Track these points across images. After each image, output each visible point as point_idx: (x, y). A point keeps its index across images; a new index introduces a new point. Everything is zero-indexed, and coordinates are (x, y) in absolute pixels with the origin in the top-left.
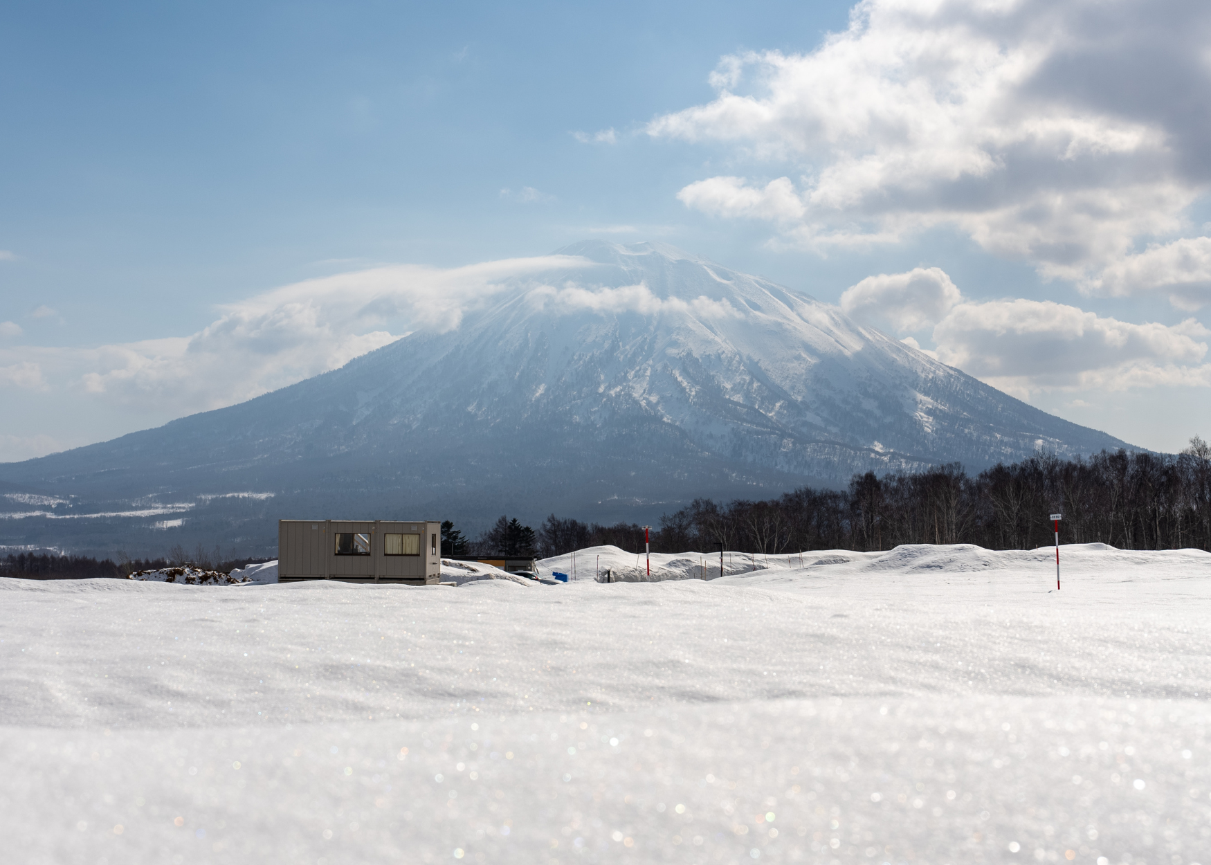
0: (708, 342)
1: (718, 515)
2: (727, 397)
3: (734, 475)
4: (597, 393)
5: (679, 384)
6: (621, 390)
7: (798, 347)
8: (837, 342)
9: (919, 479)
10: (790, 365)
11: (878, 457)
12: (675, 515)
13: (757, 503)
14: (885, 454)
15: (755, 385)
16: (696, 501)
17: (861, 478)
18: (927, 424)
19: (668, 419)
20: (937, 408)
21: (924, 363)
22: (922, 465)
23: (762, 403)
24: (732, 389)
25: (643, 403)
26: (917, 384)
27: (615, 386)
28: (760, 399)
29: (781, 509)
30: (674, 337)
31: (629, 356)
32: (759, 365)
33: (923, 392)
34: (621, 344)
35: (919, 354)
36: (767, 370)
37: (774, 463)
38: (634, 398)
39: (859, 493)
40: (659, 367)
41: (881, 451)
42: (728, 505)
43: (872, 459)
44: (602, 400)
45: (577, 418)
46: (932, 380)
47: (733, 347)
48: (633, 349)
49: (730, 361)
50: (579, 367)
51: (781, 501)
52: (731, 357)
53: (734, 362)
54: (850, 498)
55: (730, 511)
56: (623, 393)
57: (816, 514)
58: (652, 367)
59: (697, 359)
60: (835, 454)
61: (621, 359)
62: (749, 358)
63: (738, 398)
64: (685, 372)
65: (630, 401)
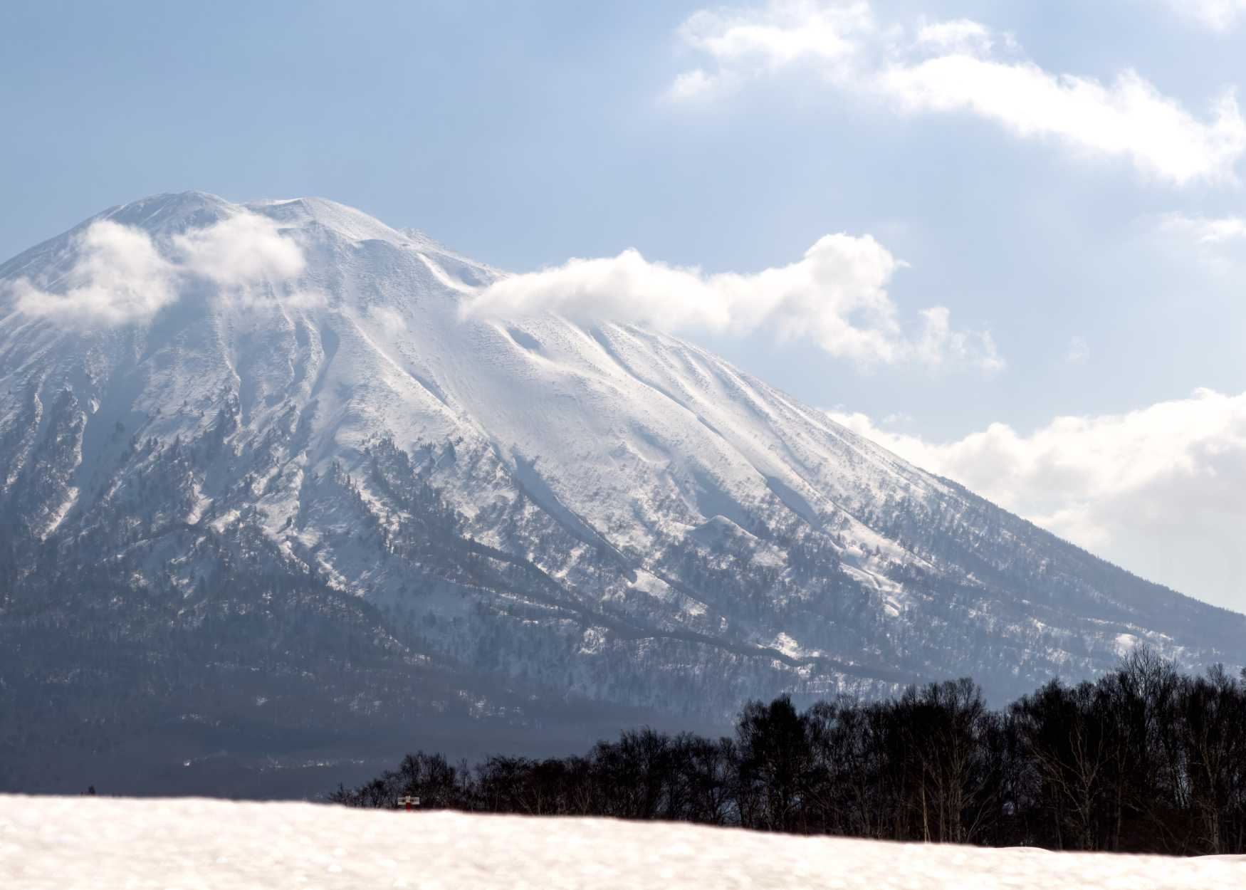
0: (424, 417)
1: (458, 789)
2: (468, 536)
3: (480, 705)
4: (186, 525)
5: (363, 508)
6: (239, 520)
7: (621, 431)
8: (702, 420)
9: (886, 715)
10: (602, 469)
11: (787, 667)
12: (365, 789)
13: (541, 763)
14: (802, 662)
15: (529, 510)
16: (410, 759)
17: (764, 710)
18: (890, 599)
19: (340, 583)
20: (912, 564)
21: (885, 468)
22: (880, 686)
23: (542, 549)
24: (479, 519)
25: (286, 548)
26: (871, 513)
27: (225, 510)
28: (537, 541)
29: (593, 776)
30: (355, 405)
31: (256, 445)
32: (536, 468)
33: (882, 529)
34: (238, 418)
35: (874, 449)
36: (552, 479)
37: (566, 680)
38: (267, 536)
39: (757, 743)
40: (321, 470)
41: (793, 655)
42: (478, 769)
43: (774, 671)
44: (195, 539)
45: (139, 579)
46: (900, 505)
47: (481, 429)
48: (265, 431)
49: (475, 458)
50: (147, 467)
51: (593, 760)
52: (476, 451)
53: (484, 460)
54: (739, 754)
55: (484, 781)
56: (241, 525)
57: (665, 788)
58: (307, 469)
59: (404, 454)
60: (696, 661)
61: (238, 453)
62: (514, 452)
63: (491, 539)
64: (376, 482)
65: (258, 542)
